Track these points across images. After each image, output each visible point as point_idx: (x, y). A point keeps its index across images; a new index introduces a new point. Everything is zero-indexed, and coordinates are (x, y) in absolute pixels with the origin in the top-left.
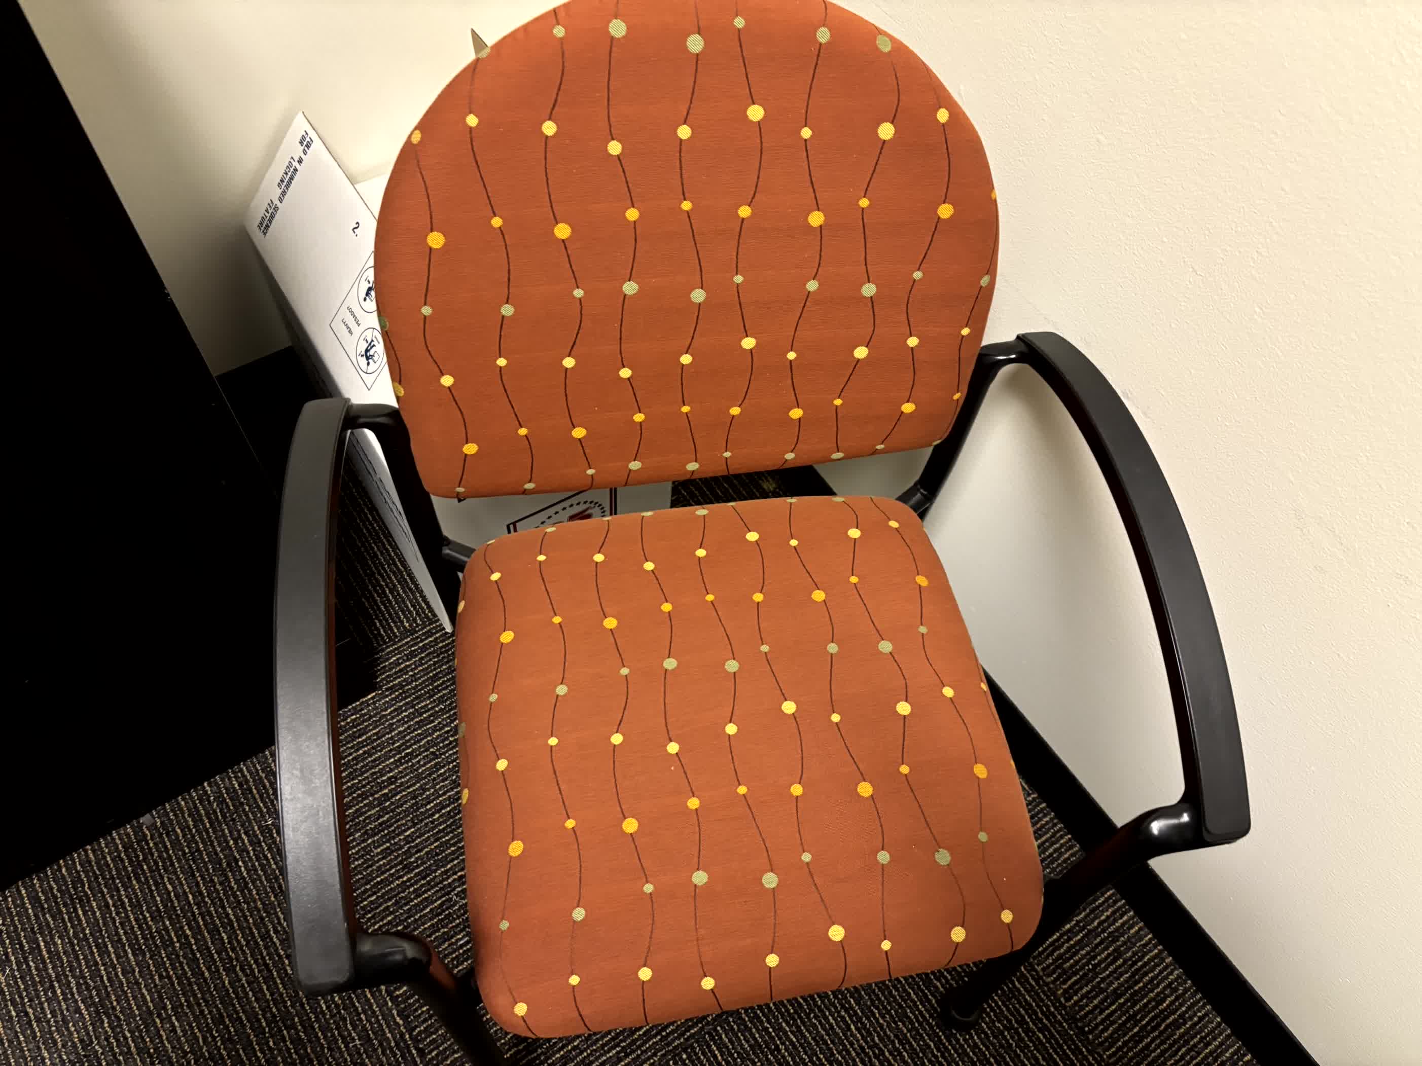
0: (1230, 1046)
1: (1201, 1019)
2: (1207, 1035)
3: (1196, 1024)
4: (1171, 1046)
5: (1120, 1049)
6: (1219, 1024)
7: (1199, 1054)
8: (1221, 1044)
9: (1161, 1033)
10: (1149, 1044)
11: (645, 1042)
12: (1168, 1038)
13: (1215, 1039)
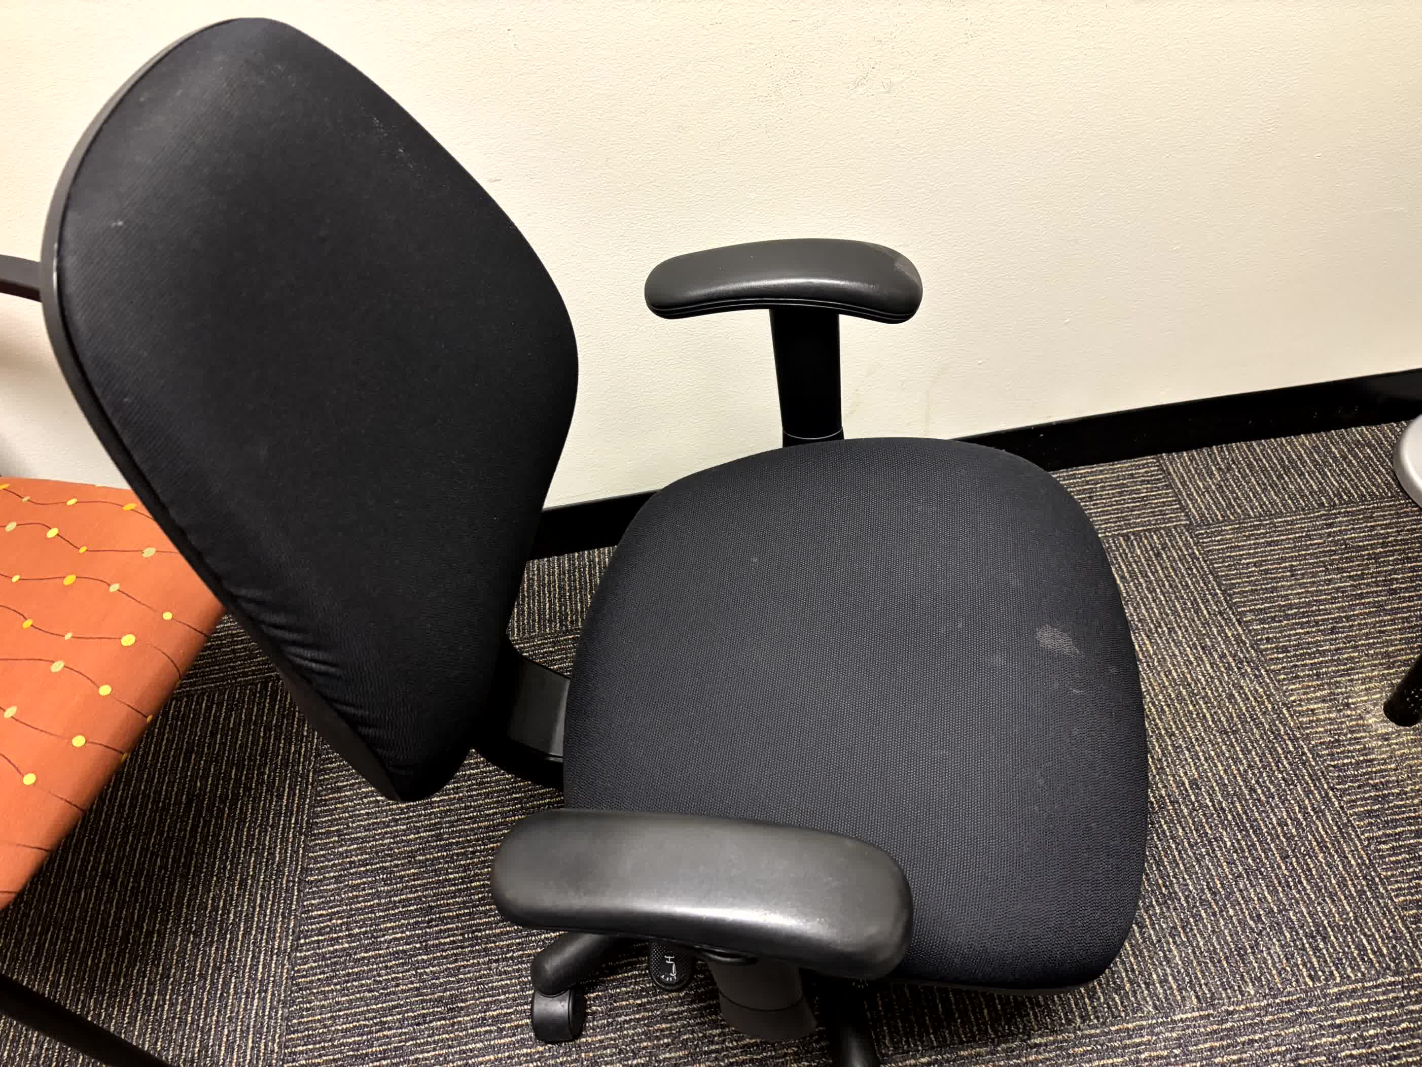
0: (564, 562)
1: (538, 570)
2: (549, 570)
3: (539, 573)
4: (539, 595)
5: (518, 626)
6: (549, 561)
7: (554, 581)
8: (559, 566)
9: (528, 597)
10: (529, 608)
11: (270, 970)
12: (534, 594)
13: (554, 568)
